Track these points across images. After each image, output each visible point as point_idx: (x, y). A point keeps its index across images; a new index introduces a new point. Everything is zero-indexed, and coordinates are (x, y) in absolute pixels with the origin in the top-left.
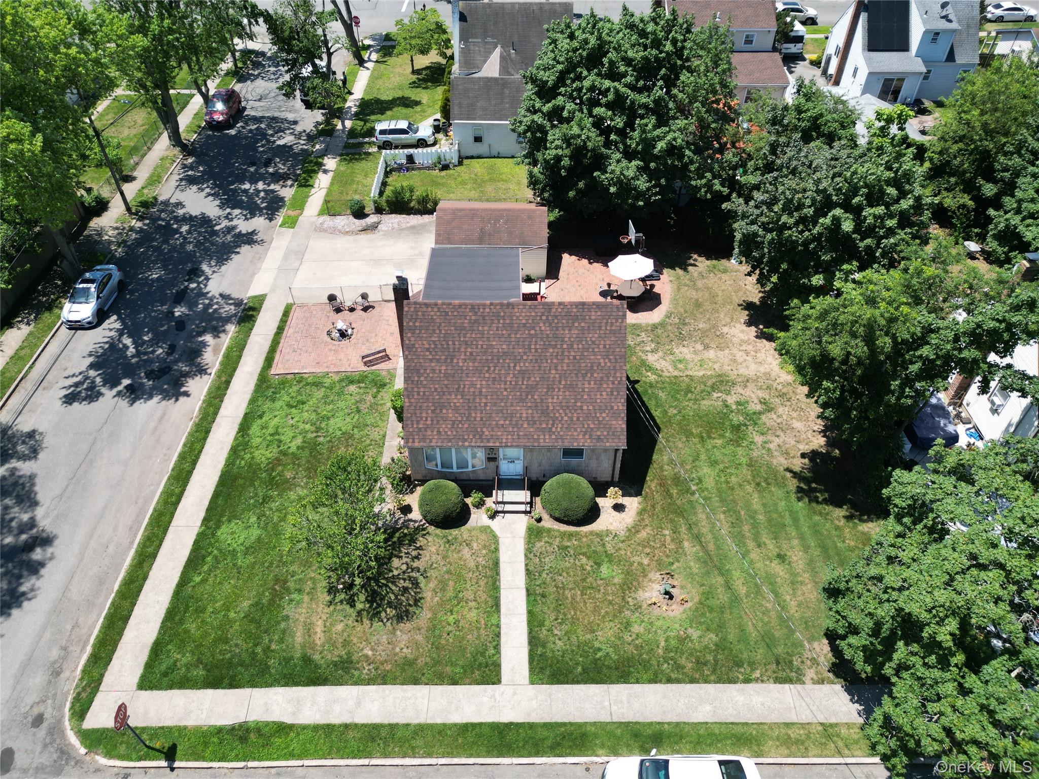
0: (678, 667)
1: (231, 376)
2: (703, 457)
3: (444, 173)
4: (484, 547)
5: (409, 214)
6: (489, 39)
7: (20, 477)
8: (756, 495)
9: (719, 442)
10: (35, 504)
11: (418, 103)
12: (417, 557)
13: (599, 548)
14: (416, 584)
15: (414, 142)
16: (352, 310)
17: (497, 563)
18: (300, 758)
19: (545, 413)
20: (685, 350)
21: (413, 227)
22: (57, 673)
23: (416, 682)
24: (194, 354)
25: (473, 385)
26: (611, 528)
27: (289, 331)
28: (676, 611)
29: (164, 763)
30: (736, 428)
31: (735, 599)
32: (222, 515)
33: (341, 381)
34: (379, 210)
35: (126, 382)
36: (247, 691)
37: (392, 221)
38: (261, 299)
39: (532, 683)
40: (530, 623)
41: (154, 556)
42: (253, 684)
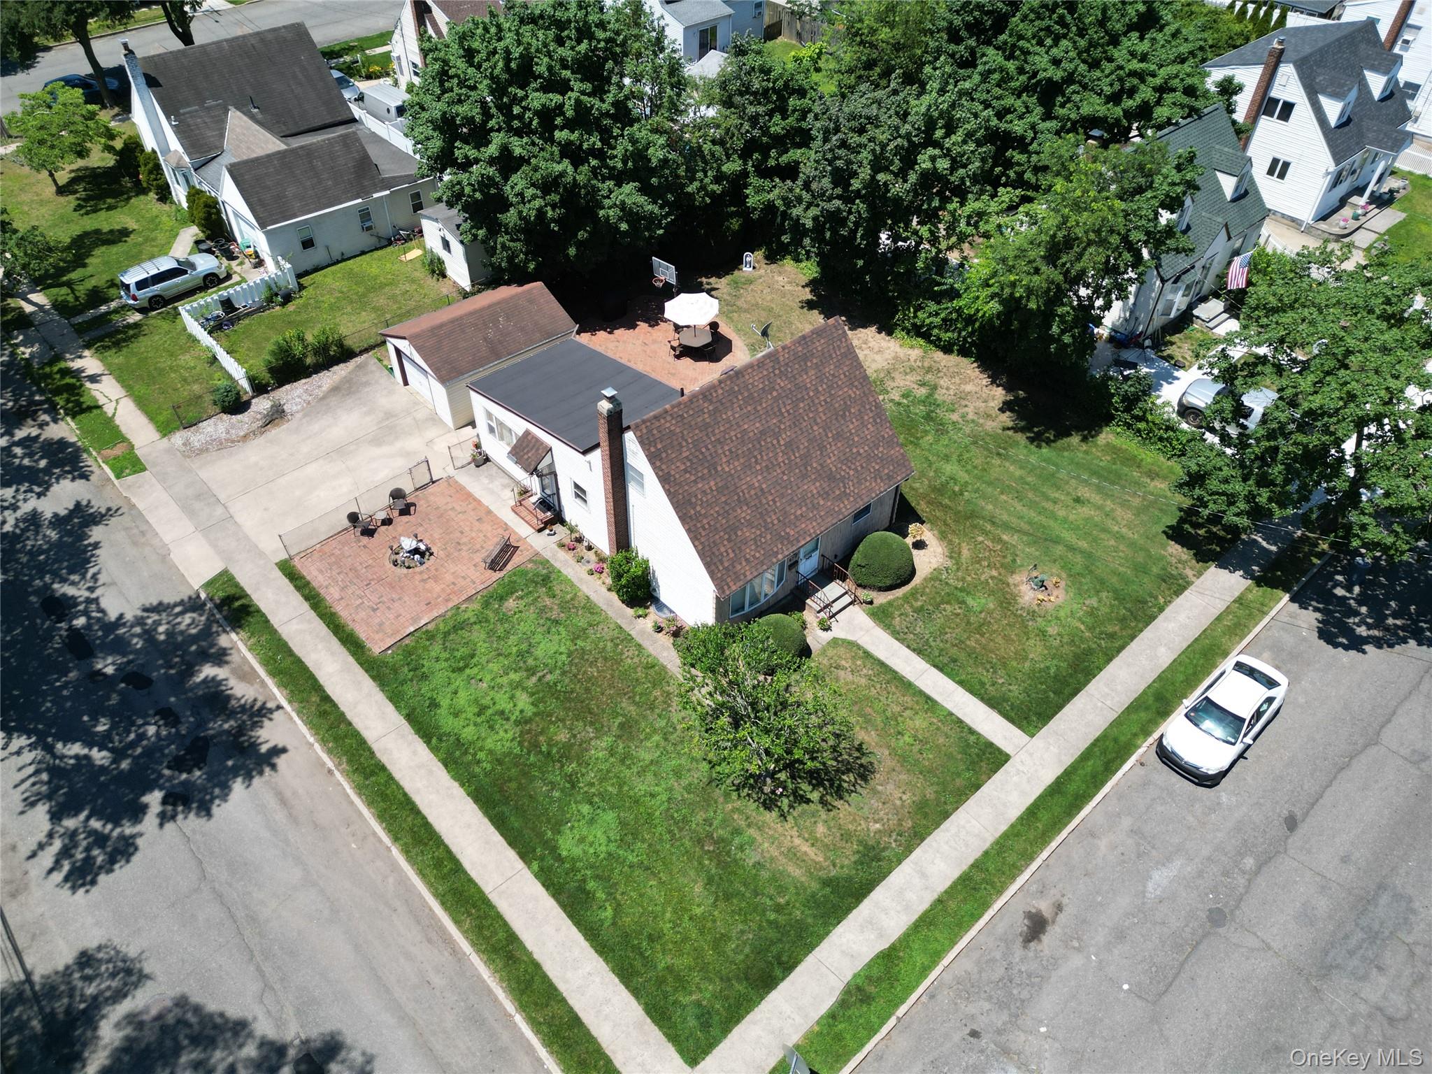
0: (1112, 636)
1: (317, 687)
2: (932, 458)
3: (291, 307)
4: (854, 658)
5: (309, 376)
6: (210, 103)
7: (159, 1017)
8: (1007, 464)
9: (930, 438)
10: (240, 1028)
11: (124, 233)
13: (947, 590)
14: (839, 736)
15: (200, 282)
16: (387, 522)
17: (882, 664)
18: (935, 963)
21: (335, 389)
23: (946, 815)
26: (934, 566)
27: (331, 594)
28: (1060, 595)
30: (928, 417)
31: (1088, 556)
32: (540, 835)
33: (486, 604)
34: (260, 389)
35: (154, 799)
36: (810, 960)
37: (293, 395)
38: (225, 580)
39: (1032, 736)
40: (971, 691)
41: (512, 938)
42: (810, 948)
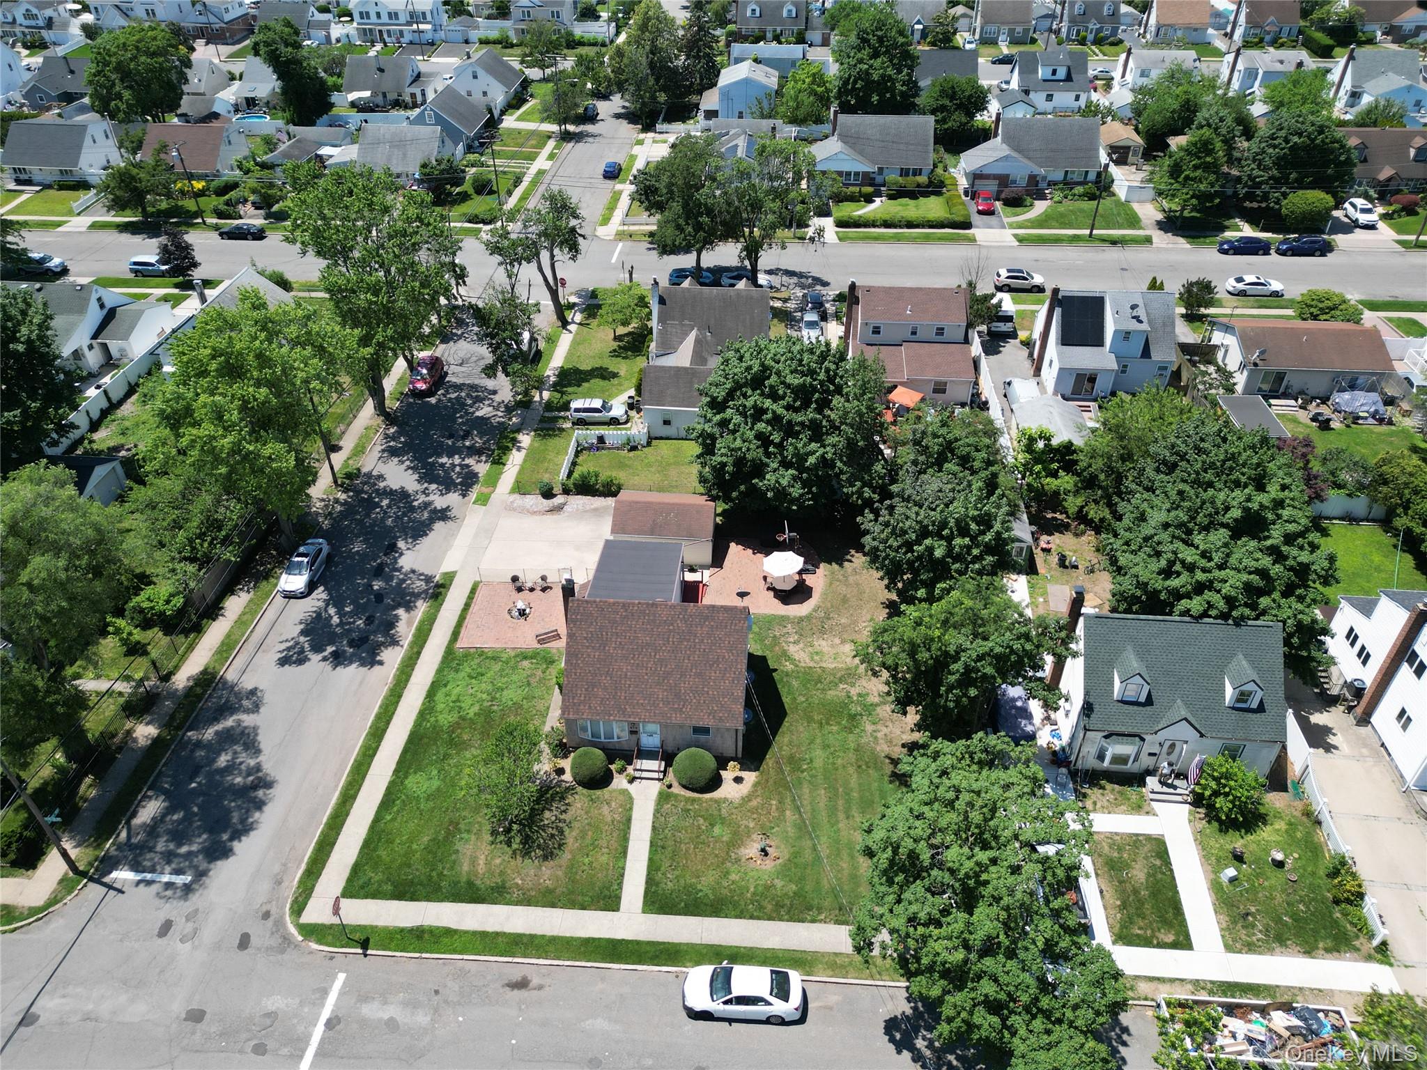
0: (761, 908)
1: (422, 647)
2: (818, 741)
3: (632, 454)
4: (621, 806)
5: (594, 496)
6: (687, 322)
7: (246, 728)
8: (855, 776)
9: (835, 728)
10: (258, 752)
11: (615, 375)
12: (565, 811)
13: (716, 813)
14: (561, 832)
15: (607, 420)
16: (532, 590)
17: (629, 820)
18: (460, 953)
19: (677, 695)
20: (824, 643)
21: (596, 510)
22: (279, 882)
23: (553, 906)
24: (391, 624)
25: (620, 669)
26: (729, 796)
27: (474, 608)
28: (768, 865)
29: (360, 951)
30: (852, 717)
31: (818, 859)
32: (409, 768)
33: (516, 656)
34: (566, 492)
35: (330, 649)
36: (424, 904)
37: (578, 502)
38: (450, 577)
39: (644, 912)
40: (649, 867)
41: (354, 797)
42: (428, 899)
